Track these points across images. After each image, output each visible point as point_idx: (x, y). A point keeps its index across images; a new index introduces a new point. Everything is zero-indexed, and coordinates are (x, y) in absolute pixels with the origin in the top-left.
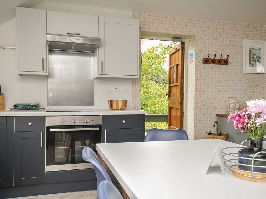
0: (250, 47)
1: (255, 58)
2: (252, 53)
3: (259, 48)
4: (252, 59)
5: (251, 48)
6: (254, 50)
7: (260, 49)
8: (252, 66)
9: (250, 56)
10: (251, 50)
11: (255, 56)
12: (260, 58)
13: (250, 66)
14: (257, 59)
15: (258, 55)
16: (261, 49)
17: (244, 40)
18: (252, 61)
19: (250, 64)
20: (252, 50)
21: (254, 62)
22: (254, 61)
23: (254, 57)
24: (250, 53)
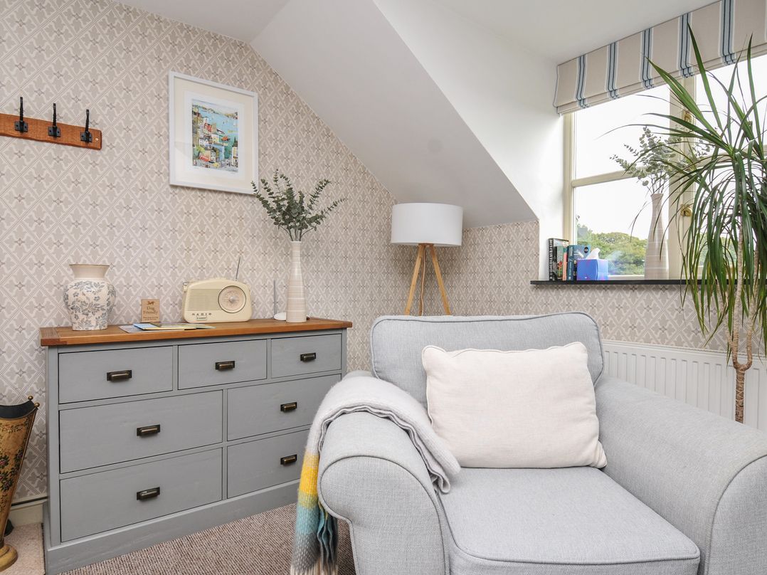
0: (193, 100)
1: (217, 141)
2: (204, 122)
3: (232, 112)
4: (205, 143)
5: (199, 104)
6: (214, 116)
7: (235, 116)
8: (207, 166)
9: (195, 132)
10: (199, 114)
11: (215, 133)
12: (236, 144)
13: (196, 165)
14: (225, 144)
15: (227, 134)
16: (238, 116)
17: (172, 74)
18: (206, 149)
19: (197, 157)
20: (203, 114)
21: (214, 154)
22: (214, 150)
23: (213, 136)
24: (194, 122)
